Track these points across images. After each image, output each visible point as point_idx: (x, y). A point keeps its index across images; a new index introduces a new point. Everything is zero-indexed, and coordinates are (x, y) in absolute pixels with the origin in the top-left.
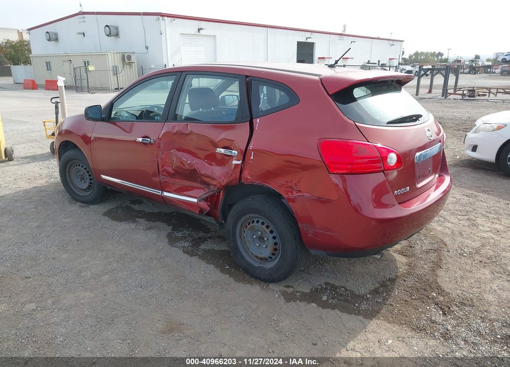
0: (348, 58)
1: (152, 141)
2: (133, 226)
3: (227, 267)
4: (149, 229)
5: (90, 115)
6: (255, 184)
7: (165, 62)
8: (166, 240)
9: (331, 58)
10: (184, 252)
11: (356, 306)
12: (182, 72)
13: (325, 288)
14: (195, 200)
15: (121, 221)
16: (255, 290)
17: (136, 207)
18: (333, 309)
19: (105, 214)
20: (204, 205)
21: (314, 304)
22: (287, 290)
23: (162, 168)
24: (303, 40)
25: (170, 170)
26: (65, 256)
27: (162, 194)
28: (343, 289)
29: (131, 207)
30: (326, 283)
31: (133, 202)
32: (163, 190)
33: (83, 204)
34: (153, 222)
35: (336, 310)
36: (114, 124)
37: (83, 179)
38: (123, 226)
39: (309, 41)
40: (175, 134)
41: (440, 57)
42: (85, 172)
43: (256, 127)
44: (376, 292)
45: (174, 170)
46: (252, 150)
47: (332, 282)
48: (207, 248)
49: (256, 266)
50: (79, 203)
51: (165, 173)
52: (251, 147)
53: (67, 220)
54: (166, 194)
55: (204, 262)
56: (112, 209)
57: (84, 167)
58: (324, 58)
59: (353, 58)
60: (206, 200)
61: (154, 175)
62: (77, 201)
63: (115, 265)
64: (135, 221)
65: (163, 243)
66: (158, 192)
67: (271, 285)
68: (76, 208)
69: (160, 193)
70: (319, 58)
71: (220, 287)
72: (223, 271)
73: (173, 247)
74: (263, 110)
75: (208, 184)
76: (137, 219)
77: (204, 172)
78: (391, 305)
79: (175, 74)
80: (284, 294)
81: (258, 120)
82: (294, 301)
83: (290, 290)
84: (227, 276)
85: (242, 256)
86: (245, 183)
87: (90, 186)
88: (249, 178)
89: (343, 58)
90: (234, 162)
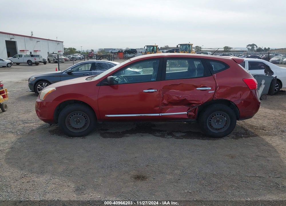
1: (156, 90)
6: (219, 99)
9: (28, 51)
14: (186, 113)
20: (192, 113)
24: (9, 39)
25: (166, 102)
27: (160, 115)
39: (12, 40)
42: (83, 117)
43: (215, 77)
45: (169, 102)
46: (218, 86)
57: (81, 114)
58: (24, 51)
59: (40, 51)
61: (156, 106)
70: (20, 51)
87: (85, 125)
88: (217, 97)
89: (34, 51)
90: (209, 92)
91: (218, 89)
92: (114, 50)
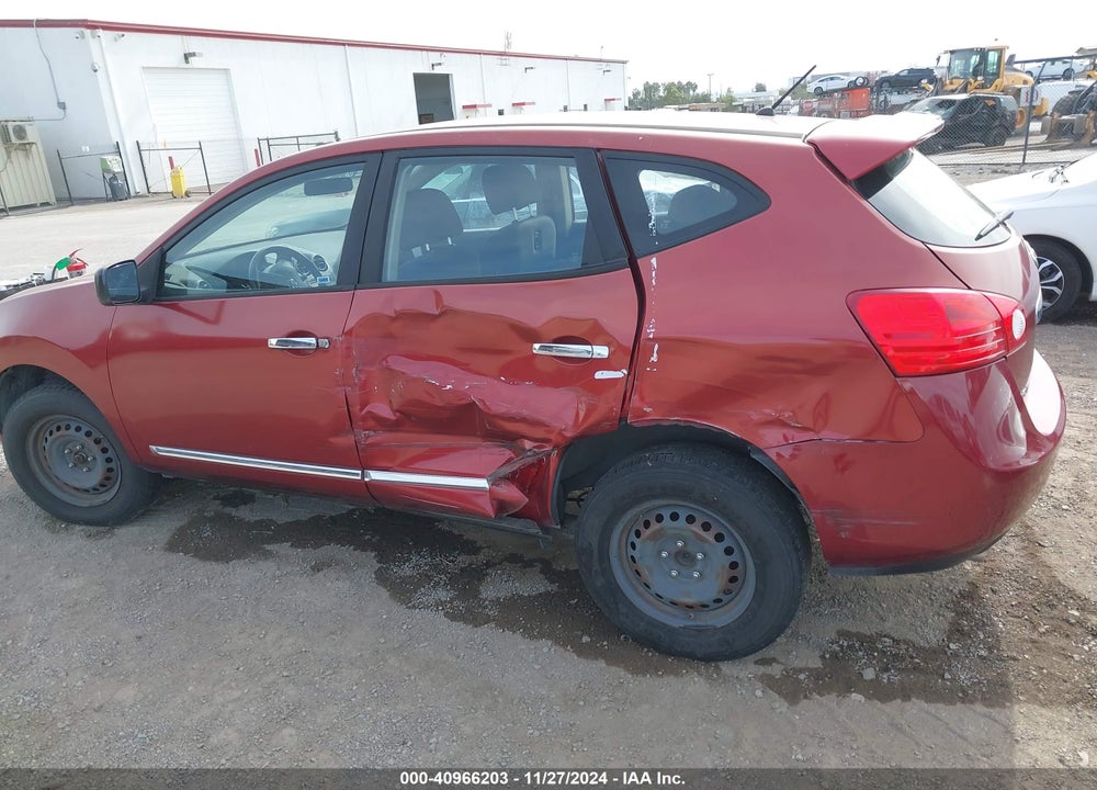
0: (523, 104)
1: (324, 343)
2: (268, 567)
3: (586, 639)
4: (317, 569)
5: (113, 291)
6: (666, 424)
7: (116, 138)
8: (384, 593)
9: (490, 106)
10: (453, 617)
11: (948, 680)
12: (382, 152)
13: (849, 646)
14: (483, 483)
15: (226, 559)
16: (692, 686)
17: (245, 513)
18: (906, 698)
19: (172, 547)
20: (511, 492)
21: (856, 696)
22: (769, 670)
23: (362, 409)
24: (426, 70)
25: (384, 410)
26: (127, 694)
27: (363, 477)
28: (886, 639)
29: (231, 517)
30: (842, 634)
31: (228, 501)
32: (365, 466)
33: (93, 529)
34: (316, 546)
35: (913, 699)
36: (175, 307)
37: (82, 461)
38: (243, 574)
39: (438, 70)
40: (393, 319)
41: (691, 92)
42: (90, 442)
43: (652, 280)
44: (956, 632)
45: (398, 411)
46: (655, 340)
47: (851, 626)
48: (502, 595)
49: (677, 626)
50: (78, 528)
51: (371, 423)
52: (650, 331)
53: (73, 584)
54: (375, 475)
55: (518, 636)
56: (181, 530)
57: (85, 429)
58: (475, 106)
59: (534, 103)
60: (511, 478)
61: (337, 432)
62: (71, 521)
63: (291, 691)
64: (267, 555)
65: (380, 601)
66: (353, 474)
67: (727, 668)
68: (75, 541)
69: (357, 474)
70: (464, 107)
71: (605, 698)
72: (581, 651)
73: (414, 607)
74: (661, 232)
75: (509, 439)
76: (268, 547)
77: (504, 410)
78: (1015, 659)
79: (360, 158)
80: (769, 682)
81: (654, 261)
82: (806, 697)
83: (776, 670)
84: (602, 664)
85: (630, 605)
86: (635, 425)
87: (108, 479)
88: (648, 411)
89: (514, 105)
90: (599, 375)
91: (654, 358)
92: (832, 79)
